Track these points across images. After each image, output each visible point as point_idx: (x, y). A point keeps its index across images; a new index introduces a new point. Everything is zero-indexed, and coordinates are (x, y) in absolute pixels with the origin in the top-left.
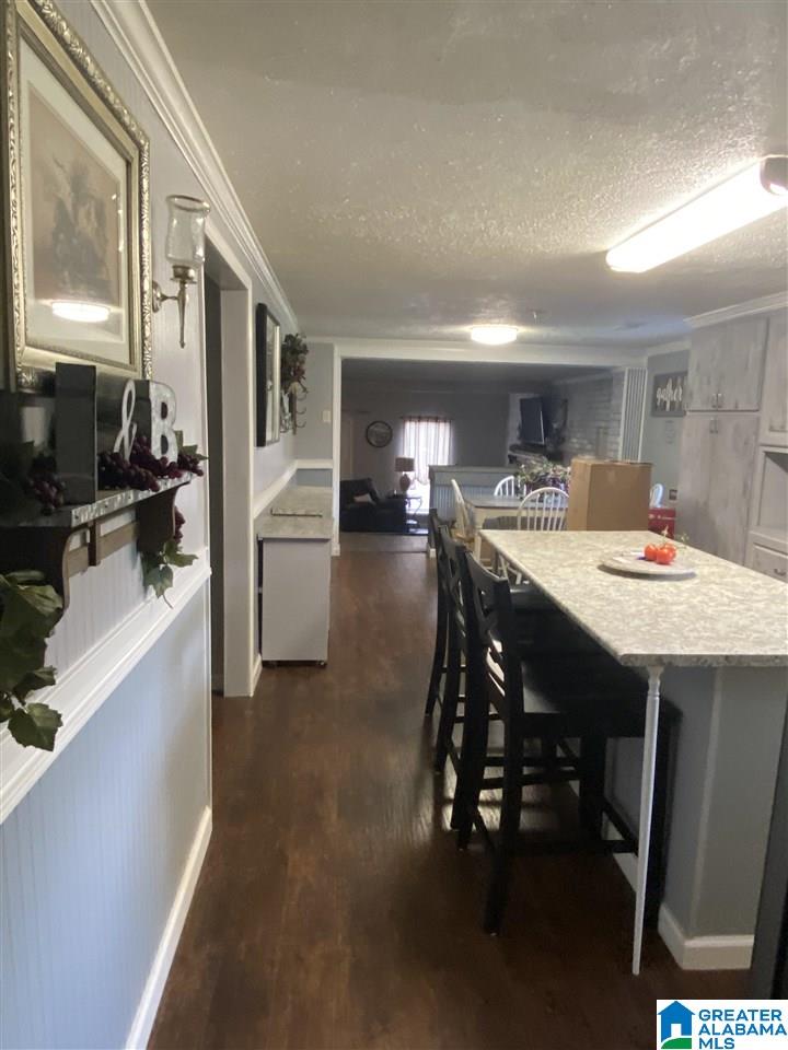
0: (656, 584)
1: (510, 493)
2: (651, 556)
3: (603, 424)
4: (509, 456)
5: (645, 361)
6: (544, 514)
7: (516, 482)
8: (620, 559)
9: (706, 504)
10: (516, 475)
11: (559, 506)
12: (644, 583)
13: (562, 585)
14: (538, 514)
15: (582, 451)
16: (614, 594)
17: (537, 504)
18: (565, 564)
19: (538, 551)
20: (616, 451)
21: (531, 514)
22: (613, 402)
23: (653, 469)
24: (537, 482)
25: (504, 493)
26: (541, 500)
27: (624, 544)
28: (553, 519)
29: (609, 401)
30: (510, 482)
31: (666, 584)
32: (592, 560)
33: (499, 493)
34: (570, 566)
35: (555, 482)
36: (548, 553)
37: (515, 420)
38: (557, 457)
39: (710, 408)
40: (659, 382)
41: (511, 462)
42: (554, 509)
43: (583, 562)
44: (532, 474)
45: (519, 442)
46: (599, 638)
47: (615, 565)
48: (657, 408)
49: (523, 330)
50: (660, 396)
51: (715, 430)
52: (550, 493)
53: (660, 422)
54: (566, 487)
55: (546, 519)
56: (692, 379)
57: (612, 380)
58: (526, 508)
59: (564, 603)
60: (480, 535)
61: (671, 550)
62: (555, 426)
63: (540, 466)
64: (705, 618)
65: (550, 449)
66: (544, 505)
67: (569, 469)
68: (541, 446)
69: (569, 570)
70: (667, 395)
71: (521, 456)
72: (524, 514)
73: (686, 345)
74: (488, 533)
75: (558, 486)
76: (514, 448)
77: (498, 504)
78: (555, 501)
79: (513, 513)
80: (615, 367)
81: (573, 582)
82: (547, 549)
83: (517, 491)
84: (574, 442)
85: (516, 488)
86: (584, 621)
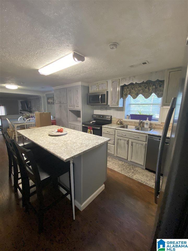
0: (62, 137)
1: (22, 120)
2: (59, 131)
3: (39, 106)
4: (20, 112)
5: (45, 95)
6: (31, 123)
7: (23, 118)
8: (53, 133)
9: (61, 119)
10: (23, 116)
11: (34, 121)
12: (59, 137)
13: (42, 142)
14: (29, 123)
15: (35, 111)
16: (55, 142)
17: (29, 122)
18: (41, 136)
19: (33, 134)
20: (42, 110)
21: (28, 124)
22: (40, 102)
23: (51, 113)
24: (28, 117)
25: (20, 120)
26: (30, 121)
27: (51, 128)
28: (33, 124)
29: (39, 102)
30: (21, 118)
31: (63, 136)
32: (46, 134)
33: (19, 120)
34: (42, 136)
35: (32, 117)
36: (36, 134)
37: (20, 105)
38: (31, 112)
39: (59, 103)
40: (48, 99)
41: (20, 113)
42: (33, 122)
43: (45, 135)
44: (27, 116)
45: (22, 109)
46: (57, 156)
47: (53, 134)
48: (48, 103)
49: (19, 87)
50: (49, 101)
51: (60, 106)
52: (31, 119)
53: (49, 105)
54: (34, 118)
55: (31, 124)
56: (55, 98)
57: (39, 98)
58: (26, 123)
59: (45, 147)
60: (17, 132)
61: (62, 129)
62: (29, 106)
63: (28, 114)
64: (74, 143)
65: (29, 111)
66: (31, 122)
67: (34, 114)
68: (27, 110)
69: (43, 137)
70: (50, 101)
71: (23, 112)
72: (26, 124)
73: (53, 92)
74: (19, 131)
75: (33, 118)
76: (21, 110)
77: (20, 122)
78: (32, 121)
79: (24, 124)
80: (40, 96)
81: (45, 141)
82: (35, 133)
83: (24, 119)
84: (33, 109)
85: (23, 119)
86: (52, 152)
